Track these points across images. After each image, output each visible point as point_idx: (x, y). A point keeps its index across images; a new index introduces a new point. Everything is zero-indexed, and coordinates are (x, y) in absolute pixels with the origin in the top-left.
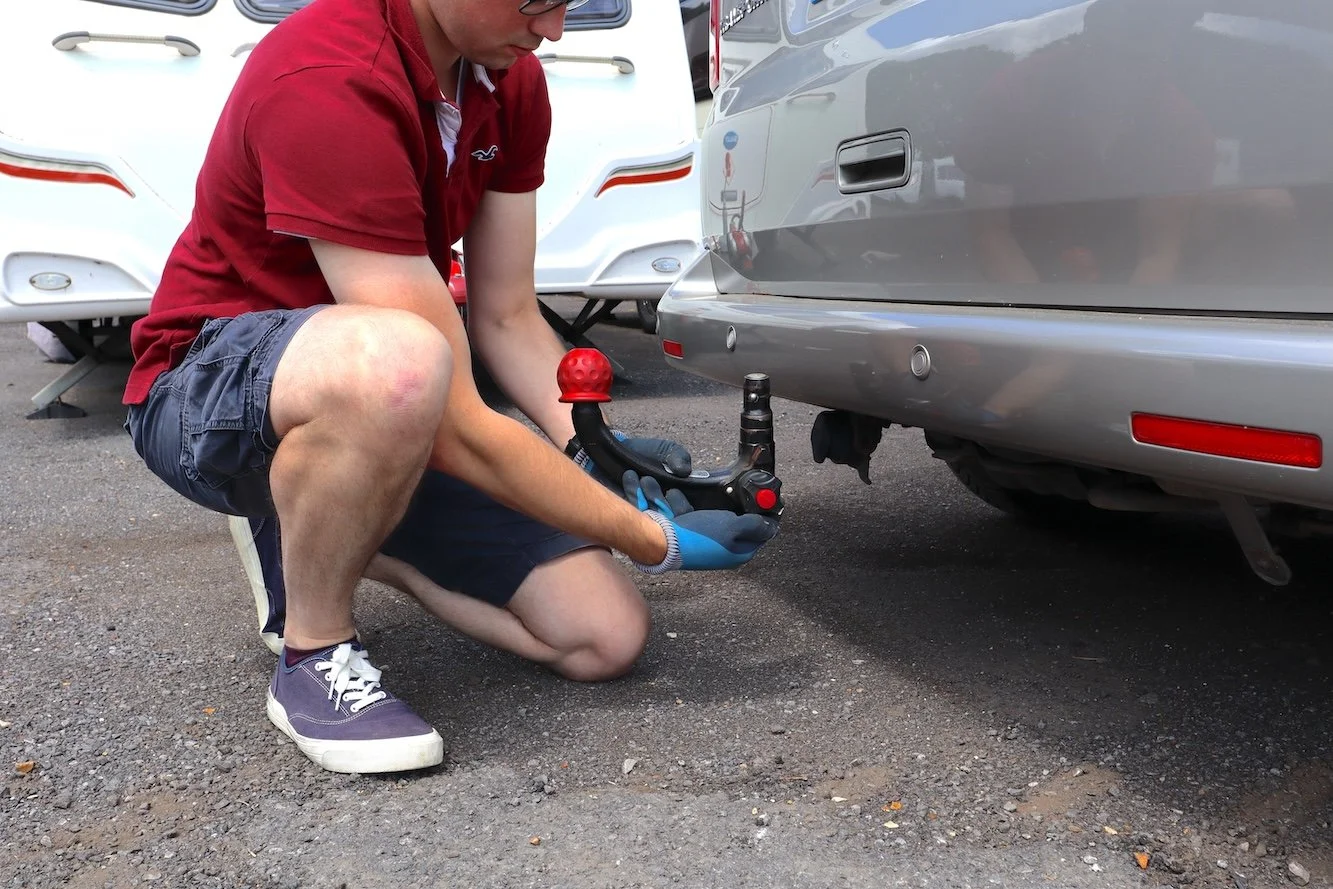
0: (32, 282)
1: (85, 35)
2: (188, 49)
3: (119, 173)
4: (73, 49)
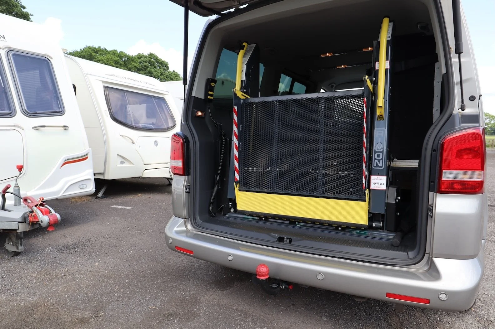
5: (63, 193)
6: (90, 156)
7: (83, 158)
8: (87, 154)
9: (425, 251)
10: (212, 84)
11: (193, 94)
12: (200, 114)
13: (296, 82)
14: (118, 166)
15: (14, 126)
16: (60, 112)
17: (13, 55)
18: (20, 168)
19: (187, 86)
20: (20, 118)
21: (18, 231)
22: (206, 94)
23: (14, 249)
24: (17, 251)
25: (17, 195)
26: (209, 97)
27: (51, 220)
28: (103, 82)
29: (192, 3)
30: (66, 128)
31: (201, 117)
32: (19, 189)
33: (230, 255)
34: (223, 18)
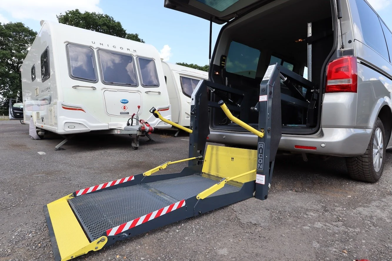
0: (68, 127)
1: (79, 86)
2: (94, 88)
3: (83, 109)
4: (75, 88)
5: (157, 125)
6: (170, 108)
7: (167, 109)
8: (169, 107)
9: (320, 126)
10: (224, 58)
11: (214, 63)
12: (217, 73)
13: (284, 62)
14: (185, 119)
15: (138, 91)
16: (157, 86)
17: (139, 59)
18: (139, 107)
19: (211, 59)
20: (140, 88)
21: (137, 135)
22: (221, 63)
23: (135, 146)
24: (136, 146)
25: (137, 120)
26: (222, 65)
27: (150, 129)
28: (180, 74)
29: (214, 18)
30: (159, 93)
31: (218, 75)
32: (138, 118)
33: (224, 135)
34: (229, 23)
